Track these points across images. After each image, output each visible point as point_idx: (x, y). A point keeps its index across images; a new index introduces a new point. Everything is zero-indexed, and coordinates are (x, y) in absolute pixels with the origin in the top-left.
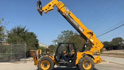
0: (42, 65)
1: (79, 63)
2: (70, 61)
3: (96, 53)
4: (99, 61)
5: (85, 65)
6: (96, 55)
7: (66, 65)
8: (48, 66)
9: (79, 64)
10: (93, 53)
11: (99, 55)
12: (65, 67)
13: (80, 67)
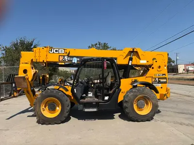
0: (45, 107)
1: (126, 102)
2: (106, 98)
3: (159, 78)
4: (165, 95)
5: (137, 105)
6: (159, 82)
7: (97, 105)
8: (57, 108)
9: (125, 104)
10: (153, 80)
11: (165, 83)
12: (95, 110)
13: (127, 110)
